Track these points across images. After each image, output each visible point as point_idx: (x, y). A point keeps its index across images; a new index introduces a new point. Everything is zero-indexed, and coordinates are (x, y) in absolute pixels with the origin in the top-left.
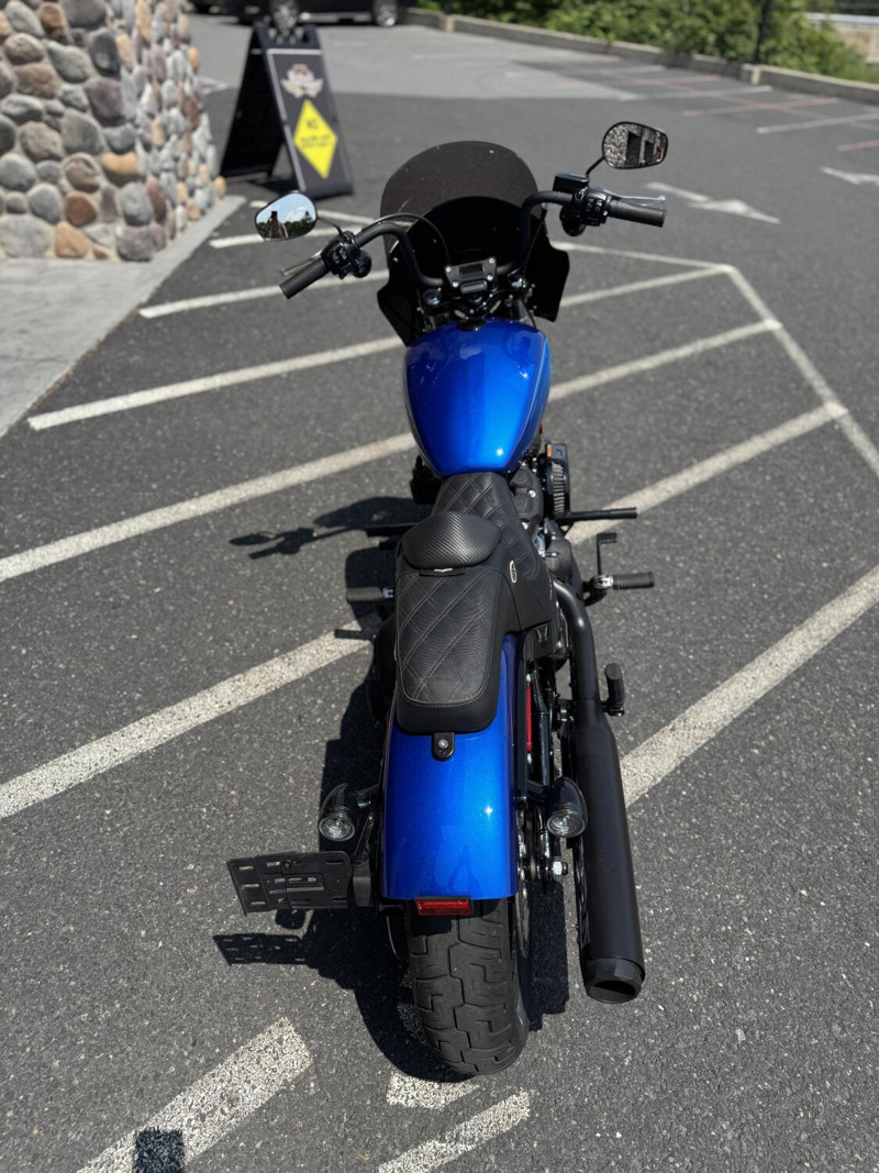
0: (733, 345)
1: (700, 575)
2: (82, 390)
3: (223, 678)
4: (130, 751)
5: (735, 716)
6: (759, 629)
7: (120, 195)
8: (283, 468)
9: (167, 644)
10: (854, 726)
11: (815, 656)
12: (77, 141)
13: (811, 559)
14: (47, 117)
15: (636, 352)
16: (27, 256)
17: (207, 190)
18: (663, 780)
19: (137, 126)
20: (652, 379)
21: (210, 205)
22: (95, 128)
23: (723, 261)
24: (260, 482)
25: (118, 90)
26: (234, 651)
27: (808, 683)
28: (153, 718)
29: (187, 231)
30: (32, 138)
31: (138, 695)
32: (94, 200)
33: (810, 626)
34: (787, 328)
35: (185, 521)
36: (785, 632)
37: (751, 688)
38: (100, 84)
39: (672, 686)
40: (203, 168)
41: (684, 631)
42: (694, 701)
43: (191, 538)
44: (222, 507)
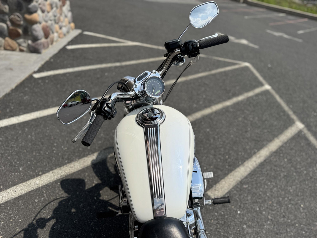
7: (31, 28)
8: (84, 156)
12: (15, 8)
15: (224, 98)
17: (67, 27)
19: (39, 4)
29: (58, 42)
32: (20, 30)
34: (273, 88)
40: (66, 19)
43: (33, 203)
44: (51, 181)
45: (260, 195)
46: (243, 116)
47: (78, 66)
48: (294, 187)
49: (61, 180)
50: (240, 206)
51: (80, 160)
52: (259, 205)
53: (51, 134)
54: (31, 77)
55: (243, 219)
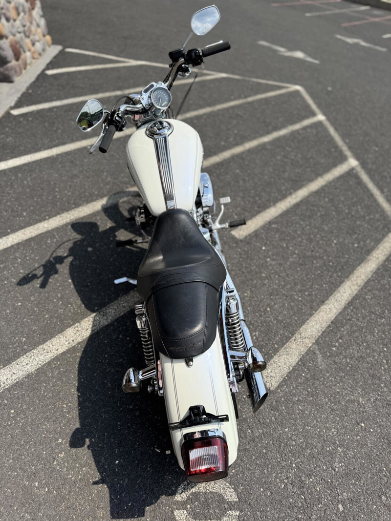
1: (300, 253)
3: (69, 326)
4: (22, 373)
5: (323, 330)
6: (330, 281)
8: (92, 201)
9: (38, 308)
10: (377, 331)
11: (356, 295)
13: (349, 243)
15: (261, 133)
17: (42, 42)
18: (293, 368)
20: (269, 147)
23: (296, 84)
24: (80, 209)
26: (74, 309)
27: (354, 310)
28: (33, 353)
29: (32, 65)
31: (24, 339)
33: (352, 279)
34: (328, 119)
35: (42, 234)
36: (342, 282)
37: (329, 314)
39: (292, 315)
41: (296, 284)
42: (303, 322)
43: (46, 243)
44: (61, 225)
45: (289, 233)
46: (282, 154)
47: (67, 98)
48: (330, 225)
49: (71, 223)
50: (266, 243)
51: (89, 205)
52: (286, 242)
53: (50, 179)
54: (8, 114)
55: (268, 253)
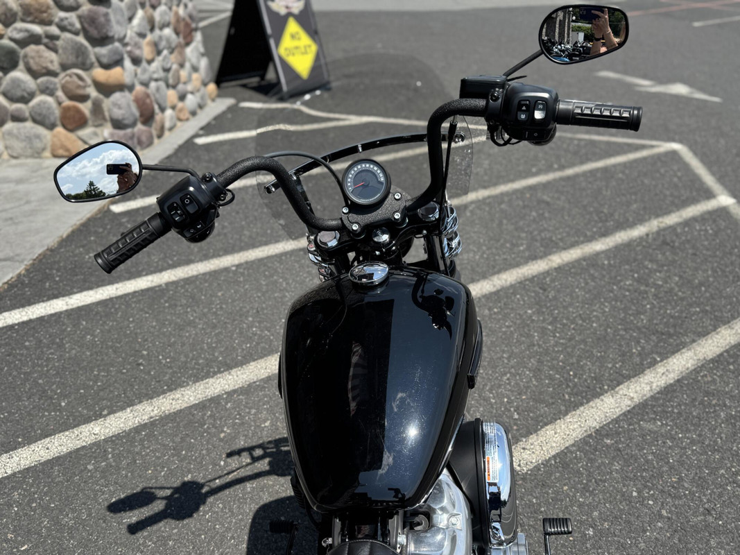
0: (687, 223)
1: (674, 518)
2: (28, 292)
7: (107, 103)
12: (71, 59)
14: (45, 40)
15: (588, 233)
16: (27, 157)
17: (198, 95)
19: (126, 45)
20: (605, 262)
21: (201, 107)
22: (86, 48)
25: (106, 15)
29: (175, 130)
30: (33, 58)
32: (86, 108)
38: (90, 11)
40: (195, 76)
43: (83, 471)
44: (127, 429)
49: (149, 425)
52: (639, 485)
53: (138, 331)
